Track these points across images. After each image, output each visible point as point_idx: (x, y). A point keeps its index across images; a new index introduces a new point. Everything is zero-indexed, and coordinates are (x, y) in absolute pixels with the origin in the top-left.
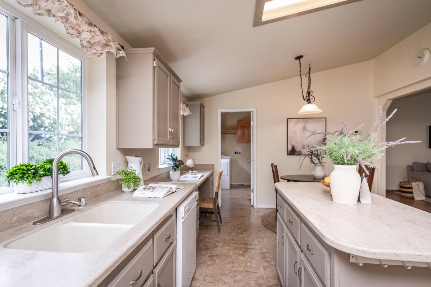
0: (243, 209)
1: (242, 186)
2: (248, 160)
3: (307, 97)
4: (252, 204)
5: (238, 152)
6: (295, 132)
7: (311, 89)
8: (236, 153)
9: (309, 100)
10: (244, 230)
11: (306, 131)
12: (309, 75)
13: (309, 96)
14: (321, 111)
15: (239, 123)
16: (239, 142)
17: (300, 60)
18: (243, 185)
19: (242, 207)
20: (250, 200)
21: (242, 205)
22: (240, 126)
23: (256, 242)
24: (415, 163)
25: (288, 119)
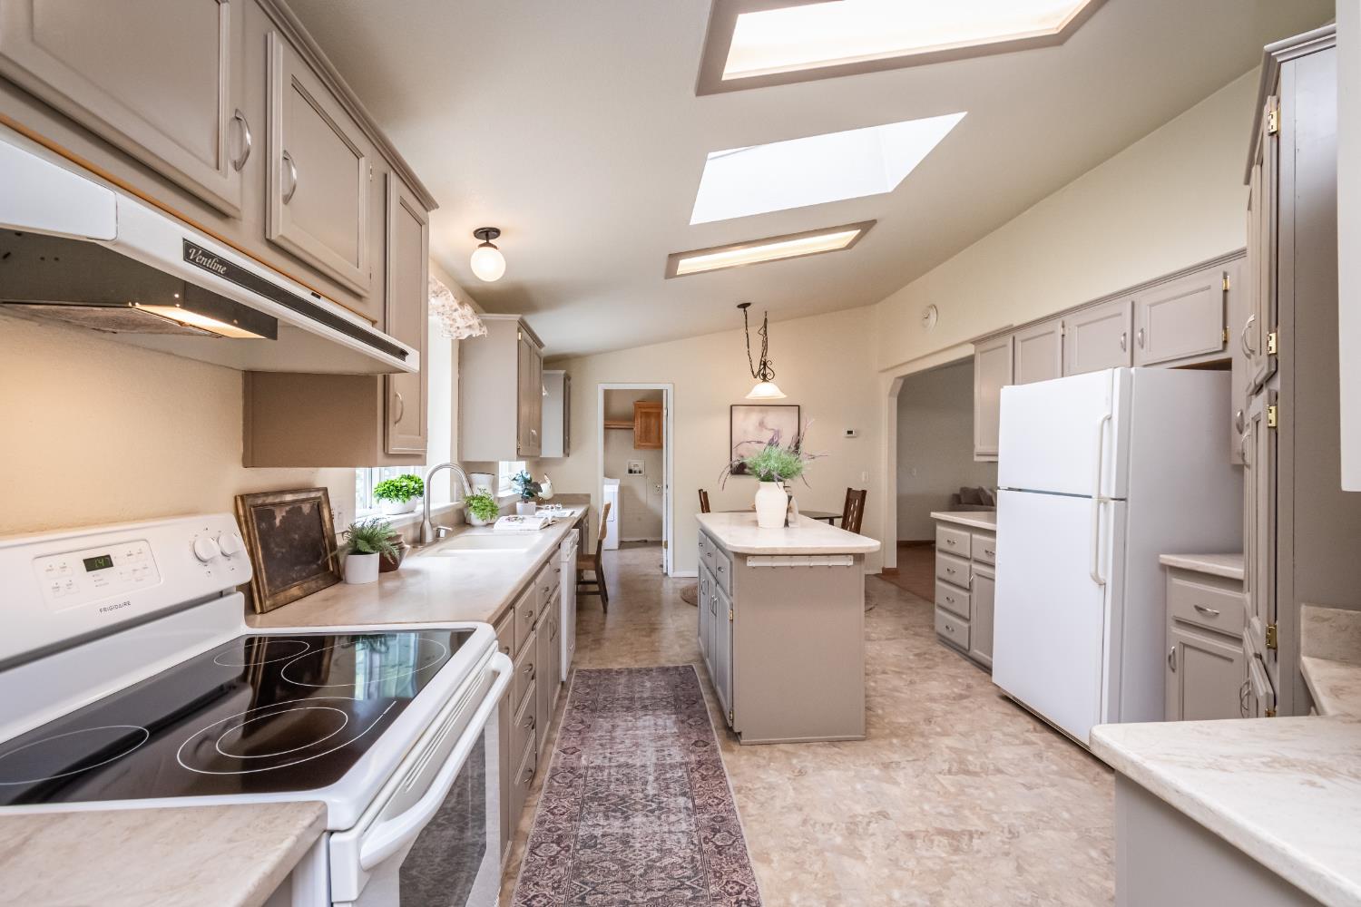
0: (647, 581)
1: (645, 543)
2: (658, 484)
3: (760, 371)
4: (665, 571)
5: (636, 469)
6: (745, 432)
7: (769, 357)
8: (630, 471)
9: (765, 376)
10: (650, 608)
11: (765, 430)
12: (765, 331)
13: (764, 368)
14: (785, 396)
15: (638, 405)
16: (637, 447)
17: (747, 309)
18: (646, 541)
19: (645, 578)
20: (662, 566)
21: (645, 575)
22: (641, 413)
23: (670, 621)
24: (964, 490)
25: (731, 406)
